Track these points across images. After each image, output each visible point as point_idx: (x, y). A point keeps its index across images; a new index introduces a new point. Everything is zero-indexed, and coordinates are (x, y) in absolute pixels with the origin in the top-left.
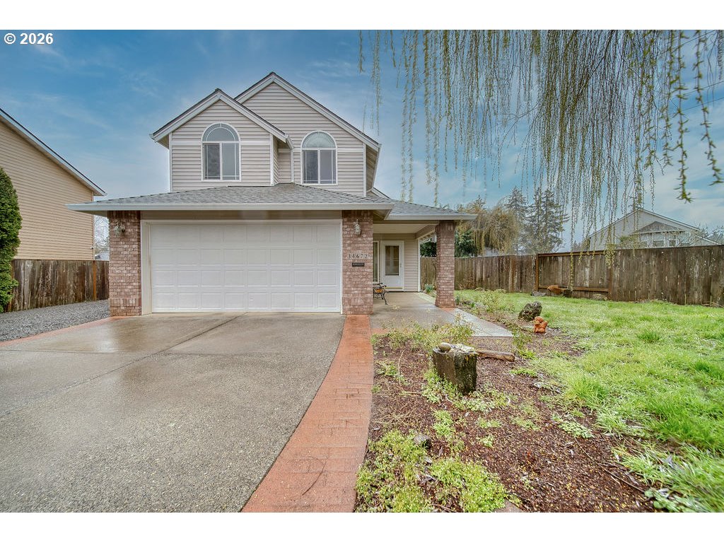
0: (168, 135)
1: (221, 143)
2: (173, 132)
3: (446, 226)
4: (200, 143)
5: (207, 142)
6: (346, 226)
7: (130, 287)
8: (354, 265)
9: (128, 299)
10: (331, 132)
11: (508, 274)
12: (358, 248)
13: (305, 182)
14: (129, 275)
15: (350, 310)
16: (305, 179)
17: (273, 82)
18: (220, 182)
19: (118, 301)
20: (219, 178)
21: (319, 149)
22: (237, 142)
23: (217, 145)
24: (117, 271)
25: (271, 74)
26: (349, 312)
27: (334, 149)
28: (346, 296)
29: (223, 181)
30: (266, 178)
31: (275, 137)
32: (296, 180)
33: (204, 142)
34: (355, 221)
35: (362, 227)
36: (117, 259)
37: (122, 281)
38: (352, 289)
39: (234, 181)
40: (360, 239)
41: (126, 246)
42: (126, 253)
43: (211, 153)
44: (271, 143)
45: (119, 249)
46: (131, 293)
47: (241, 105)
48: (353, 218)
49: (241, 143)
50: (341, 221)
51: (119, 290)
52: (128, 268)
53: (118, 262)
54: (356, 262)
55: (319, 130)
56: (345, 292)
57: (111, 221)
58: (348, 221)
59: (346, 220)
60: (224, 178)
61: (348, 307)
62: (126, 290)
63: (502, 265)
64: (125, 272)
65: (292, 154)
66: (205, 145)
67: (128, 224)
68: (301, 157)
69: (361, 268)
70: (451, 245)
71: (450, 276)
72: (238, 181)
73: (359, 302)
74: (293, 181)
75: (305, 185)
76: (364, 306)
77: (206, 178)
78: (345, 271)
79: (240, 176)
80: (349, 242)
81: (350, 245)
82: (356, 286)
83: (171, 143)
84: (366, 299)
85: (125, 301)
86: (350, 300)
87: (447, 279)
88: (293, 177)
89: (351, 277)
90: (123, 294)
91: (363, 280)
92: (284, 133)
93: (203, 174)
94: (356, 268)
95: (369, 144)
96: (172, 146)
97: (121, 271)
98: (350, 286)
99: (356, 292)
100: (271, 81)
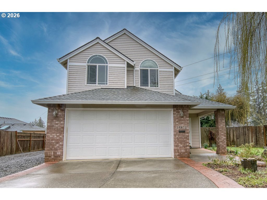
0: (67, 60)
1: (97, 65)
2: (70, 58)
3: (221, 111)
4: (86, 64)
5: (89, 64)
6: (175, 112)
7: (58, 145)
8: (180, 132)
9: (56, 152)
10: (156, 60)
11: (249, 137)
12: (182, 123)
13: (141, 86)
14: (58, 138)
15: (178, 155)
16: (141, 84)
17: (125, 34)
18: (97, 86)
19: (51, 153)
20: (96, 84)
21: (149, 69)
22: (107, 65)
24: (51, 136)
25: (124, 29)
26: (178, 157)
27: (157, 69)
28: (176, 148)
29: (99, 85)
30: (121, 84)
31: (128, 63)
32: (136, 85)
34: (180, 109)
35: (184, 112)
36: (51, 129)
37: (53, 142)
39: (104, 85)
40: (182, 119)
41: (57, 122)
42: (57, 126)
44: (125, 66)
45: (53, 124)
46: (58, 149)
47: (107, 44)
48: (179, 108)
49: (109, 65)
50: (172, 109)
51: (51, 147)
52: (58, 135)
53: (52, 131)
54: (181, 130)
55: (149, 59)
56: (176, 146)
57: (49, 109)
58: (177, 109)
59: (175, 109)
61: (177, 154)
62: (55, 147)
63: (245, 132)
64: (55, 136)
65: (134, 71)
66: (88, 66)
67: (59, 110)
68: (139, 72)
69: (183, 134)
70: (223, 121)
71: (224, 137)
72: (106, 85)
73: (183, 151)
74: (135, 85)
75: (141, 87)
76: (185, 153)
77: (88, 83)
78: (175, 135)
79: (108, 83)
80: (177, 120)
81: (177, 122)
82: (181, 143)
83: (69, 64)
84: (186, 149)
85: (55, 153)
86: (178, 150)
87: (223, 139)
88: (135, 83)
89: (179, 138)
90: (53, 149)
91: (185, 139)
92: (133, 61)
93: (86, 81)
94: (181, 133)
95: (176, 67)
96: (69, 66)
97: (53, 136)
98: (178, 143)
99: (181, 146)
100: (123, 33)
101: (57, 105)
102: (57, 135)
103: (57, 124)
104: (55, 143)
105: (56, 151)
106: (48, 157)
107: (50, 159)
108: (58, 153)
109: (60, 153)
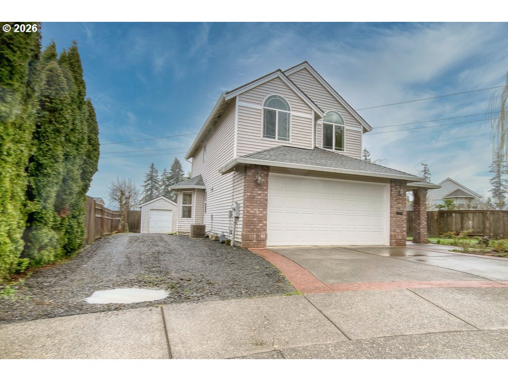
0: (236, 96)
1: (277, 110)
2: (240, 95)
3: (423, 191)
4: (261, 107)
5: (266, 108)
6: (393, 189)
7: (261, 225)
8: (398, 213)
9: (259, 234)
10: (343, 114)
12: (399, 203)
13: (324, 147)
14: (261, 215)
15: (395, 243)
16: (324, 144)
17: (305, 68)
18: (276, 141)
19: (253, 235)
20: (275, 138)
21: (334, 124)
22: (289, 112)
23: (275, 112)
24: (252, 212)
25: (304, 62)
26: (395, 244)
27: (343, 126)
28: (392, 233)
29: (279, 141)
30: (308, 142)
31: (315, 113)
32: (319, 145)
33: (264, 107)
36: (253, 202)
37: (255, 219)
38: (397, 229)
39: (285, 142)
41: (259, 192)
42: (259, 197)
43: (269, 118)
44: (312, 117)
45: (255, 194)
46: (262, 230)
47: (287, 77)
49: (292, 113)
50: (389, 184)
51: (252, 227)
52: (261, 210)
54: (398, 211)
55: (334, 110)
56: (392, 231)
58: (395, 185)
59: (393, 184)
60: (279, 139)
61: (393, 241)
62: (258, 227)
64: (258, 212)
65: (317, 125)
66: (265, 110)
67: (262, 175)
68: (322, 128)
69: (401, 216)
72: (288, 142)
73: (400, 237)
74: (317, 145)
75: (325, 149)
76: (402, 240)
77: (264, 136)
78: (391, 217)
79: (290, 139)
80: (395, 199)
81: (394, 201)
83: (238, 103)
84: (403, 236)
85: (258, 236)
86: (395, 236)
88: (316, 143)
89: (396, 221)
90: (255, 230)
91: (402, 223)
92: (323, 112)
93: (262, 133)
94: (399, 215)
95: (364, 126)
96: (239, 106)
97: (255, 211)
98: (395, 227)
99: (398, 231)
100: (303, 67)
101: (253, 167)
102: (259, 211)
103: (259, 195)
104: (257, 222)
105: (259, 232)
106: (248, 242)
107: (251, 244)
108: (262, 237)
109: (264, 236)
